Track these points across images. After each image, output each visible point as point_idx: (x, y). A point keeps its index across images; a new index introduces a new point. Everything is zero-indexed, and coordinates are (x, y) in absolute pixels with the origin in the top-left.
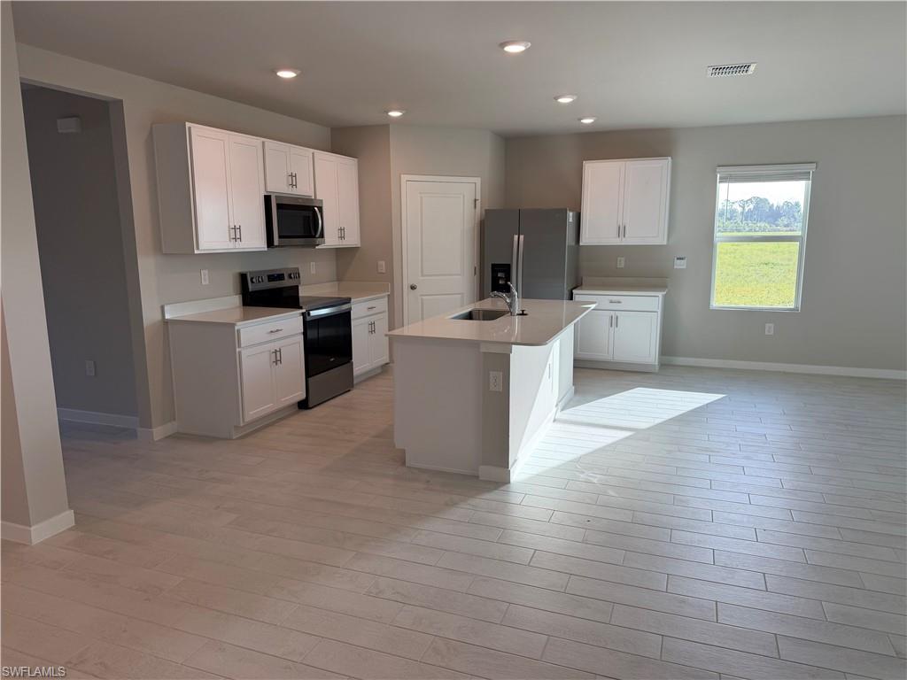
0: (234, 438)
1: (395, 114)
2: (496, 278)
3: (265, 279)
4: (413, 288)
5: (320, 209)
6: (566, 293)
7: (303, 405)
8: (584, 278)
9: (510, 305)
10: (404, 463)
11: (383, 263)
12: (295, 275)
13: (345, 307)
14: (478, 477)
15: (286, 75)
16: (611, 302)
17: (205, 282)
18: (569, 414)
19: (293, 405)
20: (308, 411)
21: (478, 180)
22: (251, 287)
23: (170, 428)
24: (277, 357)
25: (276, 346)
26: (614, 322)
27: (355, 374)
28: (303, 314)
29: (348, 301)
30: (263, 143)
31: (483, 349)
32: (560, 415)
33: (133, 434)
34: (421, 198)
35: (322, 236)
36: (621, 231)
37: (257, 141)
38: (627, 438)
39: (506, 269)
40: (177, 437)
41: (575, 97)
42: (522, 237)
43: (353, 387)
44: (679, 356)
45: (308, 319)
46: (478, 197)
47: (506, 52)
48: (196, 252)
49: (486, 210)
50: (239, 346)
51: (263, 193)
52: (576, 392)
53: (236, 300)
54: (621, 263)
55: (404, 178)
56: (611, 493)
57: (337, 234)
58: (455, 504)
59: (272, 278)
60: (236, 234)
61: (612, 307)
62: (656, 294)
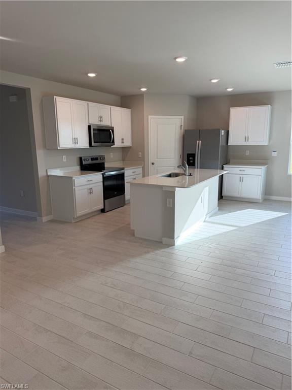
0: (73, 222)
1: (144, 90)
2: (189, 160)
3: (90, 160)
4: (153, 164)
5: (113, 131)
6: (220, 166)
7: (103, 211)
8: (231, 160)
9: (185, 171)
10: (134, 235)
11: (141, 153)
12: (103, 158)
13: (122, 171)
14: (161, 242)
15: (92, 75)
16: (240, 171)
17: (65, 160)
18: (212, 219)
19: (99, 210)
20: (105, 214)
21: (182, 117)
22: (84, 163)
23: (50, 217)
24: (91, 191)
25: (91, 186)
26: (241, 179)
27: (126, 199)
28: (103, 174)
29: (123, 169)
30: (88, 104)
31: (164, 189)
32: (208, 219)
33: (35, 219)
34: (157, 126)
35: (113, 142)
36: (247, 139)
37: (85, 103)
38: (235, 230)
39: (193, 156)
40: (52, 221)
41: (219, 79)
42: (200, 142)
43: (125, 204)
44: (273, 196)
45: (105, 176)
46: (183, 124)
47: (177, 62)
48: (59, 148)
49: (185, 130)
50: (74, 186)
51: (88, 124)
52: (219, 210)
53: (78, 168)
54: (248, 153)
55: (150, 117)
56: (217, 252)
57: (121, 141)
58: (148, 252)
59: (92, 159)
60: (75, 141)
61: (241, 173)
62: (260, 167)
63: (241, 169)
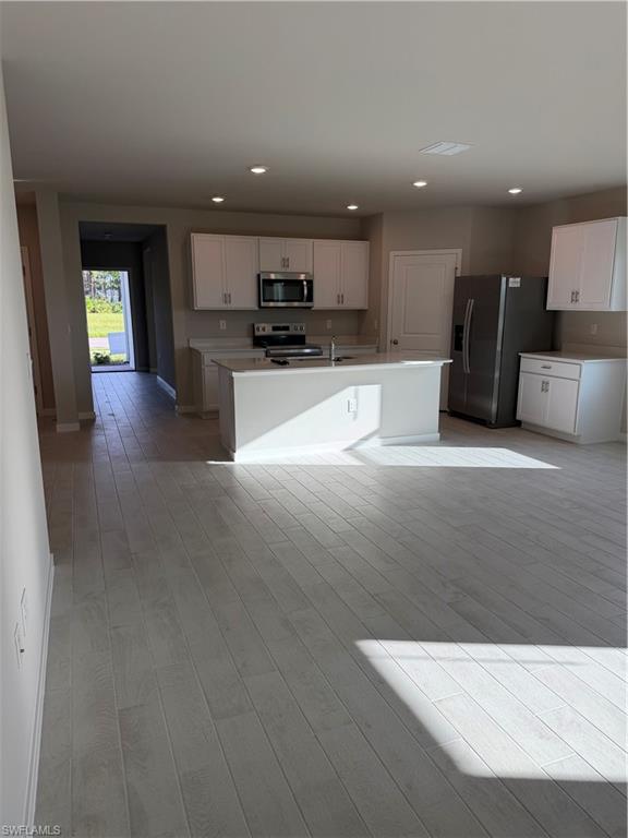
1: (352, 208)
3: (270, 329)
4: (395, 343)
5: (310, 282)
12: (301, 327)
16: (545, 367)
17: (223, 328)
21: (459, 251)
22: (256, 333)
26: (545, 387)
30: (259, 240)
34: (407, 270)
35: (309, 300)
36: (574, 296)
37: (253, 239)
42: (473, 301)
48: (196, 308)
50: (204, 365)
51: (254, 271)
52: (442, 439)
53: (249, 341)
54: (596, 329)
55: (392, 253)
57: (336, 300)
59: (275, 328)
60: (227, 298)
61: (545, 371)
62: (579, 362)
63: (547, 363)
